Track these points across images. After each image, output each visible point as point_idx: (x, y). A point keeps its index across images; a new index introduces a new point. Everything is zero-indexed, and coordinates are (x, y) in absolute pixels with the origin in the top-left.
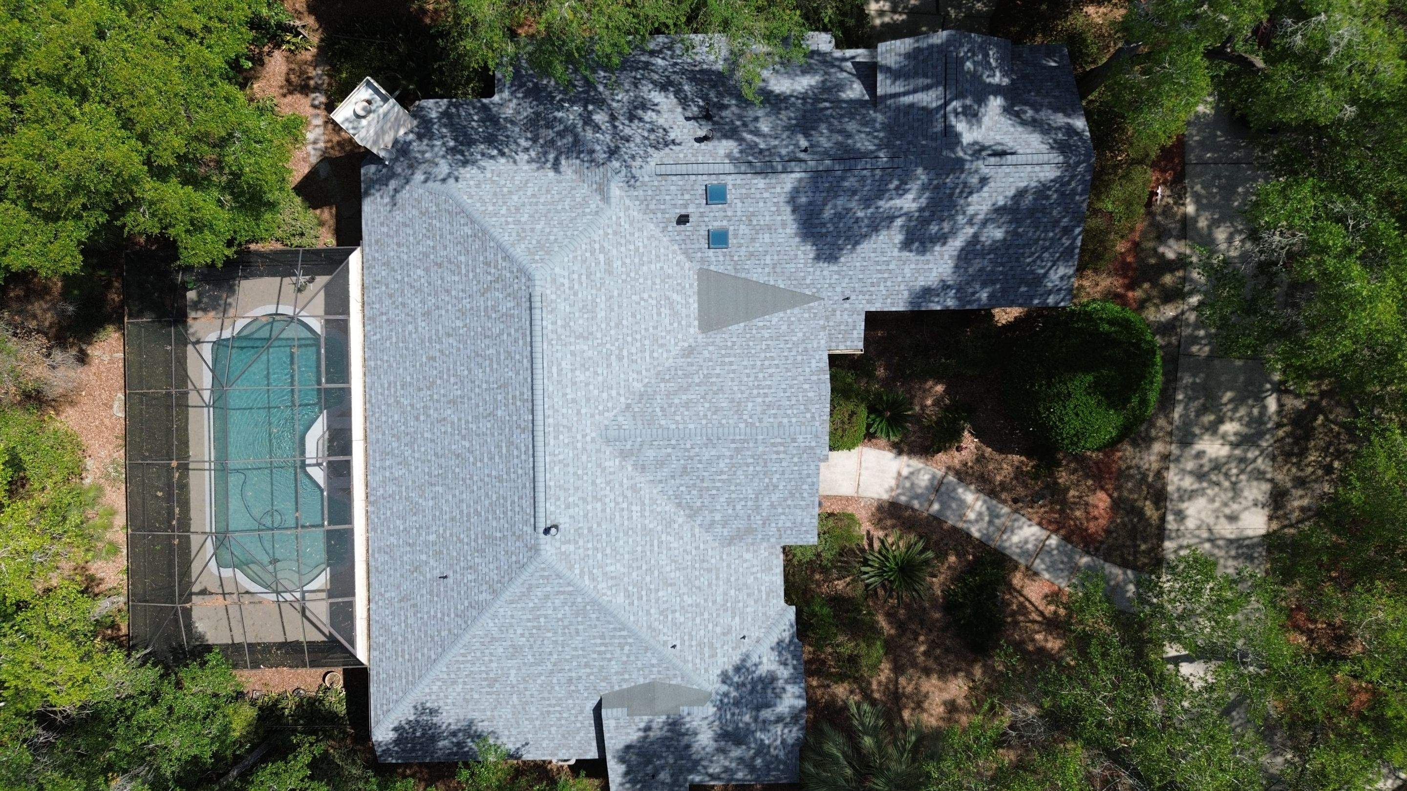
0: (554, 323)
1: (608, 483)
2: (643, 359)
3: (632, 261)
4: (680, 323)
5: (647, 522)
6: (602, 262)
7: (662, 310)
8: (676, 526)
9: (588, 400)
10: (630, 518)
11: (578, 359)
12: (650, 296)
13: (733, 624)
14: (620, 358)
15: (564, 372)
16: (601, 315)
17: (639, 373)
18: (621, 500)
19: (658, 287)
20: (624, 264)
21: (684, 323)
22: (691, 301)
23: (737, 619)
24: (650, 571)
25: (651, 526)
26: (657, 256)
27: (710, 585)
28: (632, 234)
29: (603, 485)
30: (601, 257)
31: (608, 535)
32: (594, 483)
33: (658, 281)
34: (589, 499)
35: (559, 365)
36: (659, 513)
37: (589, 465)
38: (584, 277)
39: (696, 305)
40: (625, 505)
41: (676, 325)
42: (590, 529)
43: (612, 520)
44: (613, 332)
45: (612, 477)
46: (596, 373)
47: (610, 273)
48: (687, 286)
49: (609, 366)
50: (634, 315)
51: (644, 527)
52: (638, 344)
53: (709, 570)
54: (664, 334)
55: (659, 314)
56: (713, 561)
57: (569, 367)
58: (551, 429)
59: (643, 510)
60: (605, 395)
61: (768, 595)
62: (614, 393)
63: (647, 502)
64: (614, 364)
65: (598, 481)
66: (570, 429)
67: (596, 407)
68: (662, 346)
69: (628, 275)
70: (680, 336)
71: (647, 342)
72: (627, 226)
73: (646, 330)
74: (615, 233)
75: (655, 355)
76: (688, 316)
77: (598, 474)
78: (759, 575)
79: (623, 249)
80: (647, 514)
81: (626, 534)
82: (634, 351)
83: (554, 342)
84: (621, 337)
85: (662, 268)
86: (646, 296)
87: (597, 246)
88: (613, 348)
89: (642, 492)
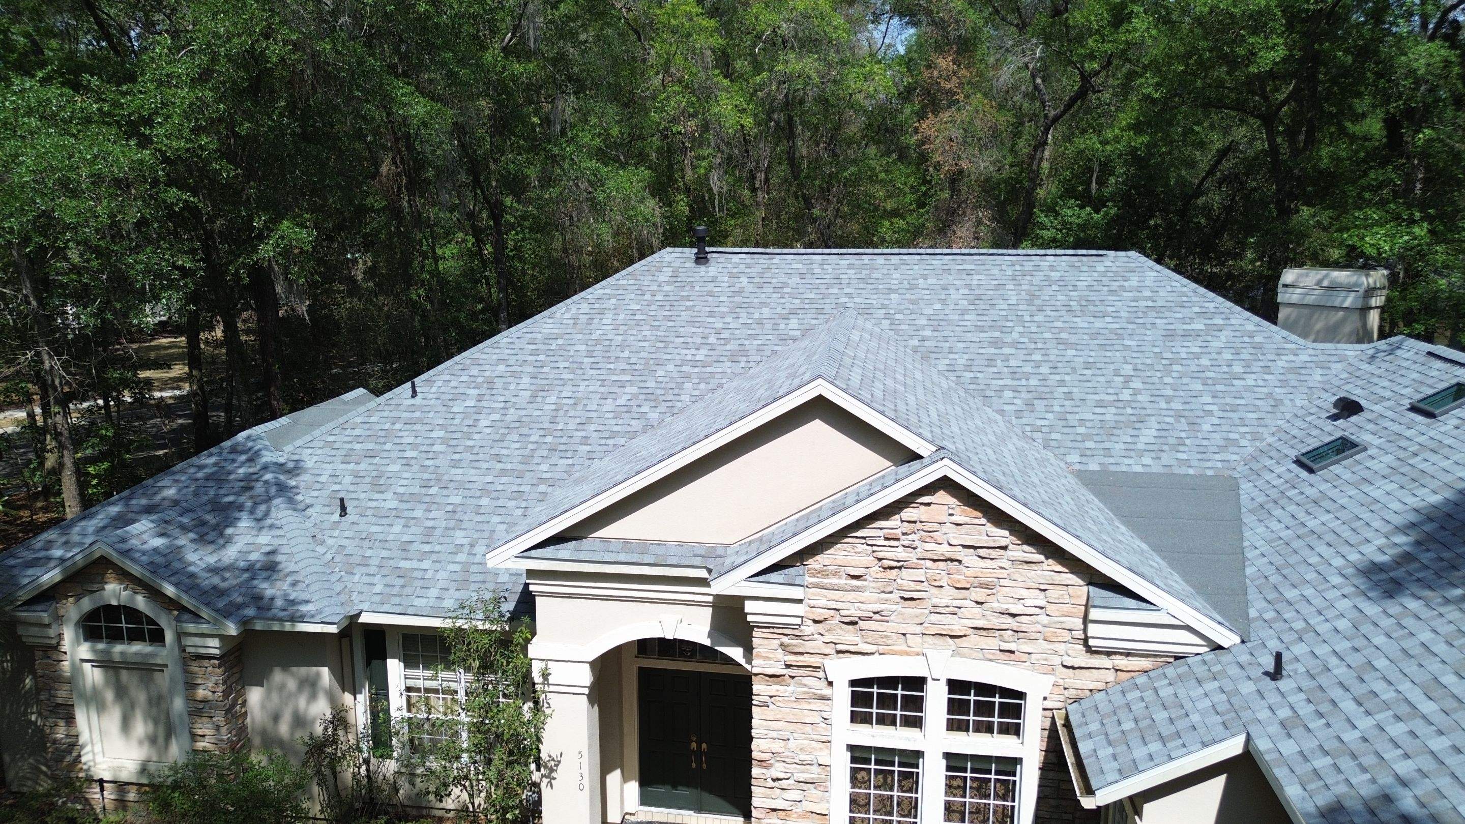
0: (1052, 268)
1: (760, 323)
2: (999, 375)
3: (1206, 368)
4: (1085, 438)
5: (670, 368)
6: (1186, 327)
7: (1114, 410)
8: (645, 409)
9: (914, 302)
10: (686, 345)
11: (991, 292)
12: (1136, 392)
13: (388, 496)
14: (995, 343)
15: (964, 276)
16: (1080, 322)
17: (968, 368)
18: (725, 335)
19: (1163, 405)
20: (1198, 356)
21: (1089, 444)
22: (1147, 460)
23: (393, 504)
24: (580, 366)
25: (660, 373)
26: (1234, 408)
27: (498, 458)
28: (1267, 370)
29: (757, 316)
30: (1198, 325)
31: (668, 318)
32: (764, 304)
33: (1177, 405)
34: (736, 299)
35: (978, 272)
36: (680, 385)
37: (798, 301)
38: (1150, 304)
39: (1138, 469)
40: (712, 340)
41: (1082, 430)
42: (687, 298)
43: (692, 323)
44: (1048, 335)
45: (768, 326)
46: (964, 312)
47: (1170, 335)
48: (1180, 456)
49: (981, 329)
50: (1087, 365)
51: (661, 364)
52: (1028, 369)
53: (527, 460)
54: (1057, 408)
55: (1100, 404)
56: (544, 467)
57: (975, 282)
58: (866, 262)
59: (694, 363)
60: (924, 322)
61: (404, 575)
62: (928, 333)
63: (709, 369)
64: (982, 335)
65: (765, 310)
66: (865, 280)
67: (900, 311)
68: (1030, 406)
69: (1172, 362)
70: (1054, 436)
71: (1034, 382)
72: (1280, 363)
73: (1062, 383)
74: (1258, 347)
75: (1008, 394)
76: (1108, 452)
77: (779, 310)
78: (462, 557)
79: (1227, 356)
80: (685, 369)
81: (660, 339)
82: (1012, 363)
83: (1018, 267)
84: (1040, 345)
85: (1210, 413)
86: (1137, 384)
87: (1218, 321)
88: (1015, 335)
89: (729, 364)
